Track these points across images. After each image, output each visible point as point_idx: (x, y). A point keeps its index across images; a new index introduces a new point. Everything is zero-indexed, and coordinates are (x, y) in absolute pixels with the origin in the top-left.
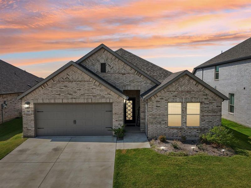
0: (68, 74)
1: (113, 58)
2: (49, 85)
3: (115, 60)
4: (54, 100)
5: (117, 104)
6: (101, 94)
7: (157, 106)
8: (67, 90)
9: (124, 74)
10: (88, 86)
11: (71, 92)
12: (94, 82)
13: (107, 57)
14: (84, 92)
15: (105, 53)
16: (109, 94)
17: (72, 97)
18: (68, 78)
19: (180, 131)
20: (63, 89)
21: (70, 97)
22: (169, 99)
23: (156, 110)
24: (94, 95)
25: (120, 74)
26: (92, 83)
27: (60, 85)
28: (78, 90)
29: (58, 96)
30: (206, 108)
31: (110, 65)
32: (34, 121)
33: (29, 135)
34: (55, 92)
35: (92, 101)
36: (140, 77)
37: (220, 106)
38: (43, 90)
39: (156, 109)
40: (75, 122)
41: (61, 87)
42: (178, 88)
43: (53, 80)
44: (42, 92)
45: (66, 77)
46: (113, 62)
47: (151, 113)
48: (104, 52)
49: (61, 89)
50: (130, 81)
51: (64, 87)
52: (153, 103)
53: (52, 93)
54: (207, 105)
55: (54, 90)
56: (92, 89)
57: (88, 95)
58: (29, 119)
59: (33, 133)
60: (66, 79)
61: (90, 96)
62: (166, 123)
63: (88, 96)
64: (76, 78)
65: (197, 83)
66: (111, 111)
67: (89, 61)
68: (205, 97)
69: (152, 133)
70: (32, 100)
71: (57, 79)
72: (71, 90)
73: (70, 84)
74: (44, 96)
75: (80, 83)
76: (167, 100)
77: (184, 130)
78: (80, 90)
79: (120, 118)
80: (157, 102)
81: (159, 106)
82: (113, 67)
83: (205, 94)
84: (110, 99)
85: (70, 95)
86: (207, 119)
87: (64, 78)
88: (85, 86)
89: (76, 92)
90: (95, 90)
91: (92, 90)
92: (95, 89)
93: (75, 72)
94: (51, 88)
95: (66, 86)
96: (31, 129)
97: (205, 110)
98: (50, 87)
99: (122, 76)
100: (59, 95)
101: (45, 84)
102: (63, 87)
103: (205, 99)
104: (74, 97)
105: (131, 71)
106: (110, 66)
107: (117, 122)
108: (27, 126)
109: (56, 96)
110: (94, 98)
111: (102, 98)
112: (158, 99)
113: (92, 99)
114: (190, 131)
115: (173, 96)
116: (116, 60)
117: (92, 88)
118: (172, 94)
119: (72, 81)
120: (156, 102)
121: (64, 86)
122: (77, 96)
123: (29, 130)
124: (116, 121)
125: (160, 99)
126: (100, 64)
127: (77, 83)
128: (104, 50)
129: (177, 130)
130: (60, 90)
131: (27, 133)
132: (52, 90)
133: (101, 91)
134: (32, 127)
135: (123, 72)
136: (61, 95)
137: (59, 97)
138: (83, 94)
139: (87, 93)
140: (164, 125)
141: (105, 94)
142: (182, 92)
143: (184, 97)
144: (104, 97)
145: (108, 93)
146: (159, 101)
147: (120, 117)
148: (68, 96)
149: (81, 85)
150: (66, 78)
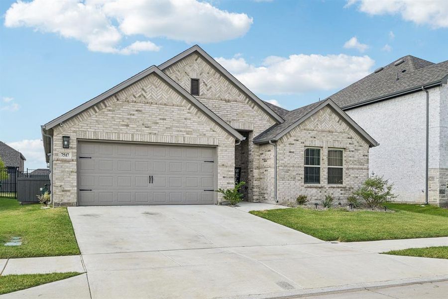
0: (143, 89)
1: (211, 72)
2: (107, 105)
3: (214, 75)
4: (116, 134)
5: (226, 148)
6: (201, 130)
7: (290, 152)
8: (141, 118)
9: (229, 101)
10: (178, 114)
11: (149, 123)
12: (188, 108)
13: (201, 69)
14: (171, 124)
15: (197, 61)
16: (213, 131)
17: (150, 132)
18: (145, 97)
19: (320, 192)
20: (133, 115)
21: (147, 131)
22: (305, 140)
23: (289, 158)
24: (187, 130)
25: (221, 100)
26: (185, 108)
27: (129, 108)
28: (160, 119)
29: (125, 127)
30: (350, 157)
31: (206, 82)
32: (76, 174)
33: (65, 201)
34: (119, 120)
35: (184, 140)
36: (253, 108)
37: (367, 156)
38: (97, 114)
39: (289, 156)
40: (151, 179)
41: (132, 112)
42: (317, 124)
43: (116, 97)
44: (94, 118)
45: (140, 94)
46: (211, 79)
47: (283, 162)
48: (196, 60)
49: (131, 115)
50: (237, 114)
51: (137, 112)
52: (285, 146)
53: (113, 122)
54: (352, 153)
55: (117, 116)
56: (185, 119)
57: (178, 129)
58: (67, 170)
59: (73, 198)
60: (140, 99)
61: (181, 131)
62: (302, 178)
63: (178, 131)
64: (158, 98)
65: (340, 119)
66: (213, 162)
67: (172, 72)
68: (350, 141)
69: (284, 194)
70: (73, 132)
71: (123, 96)
72: (148, 118)
73: (147, 108)
74: (99, 126)
75: (164, 106)
76: (304, 143)
77: (325, 190)
78: (165, 119)
79: (229, 173)
80: (291, 146)
81: (293, 152)
82: (211, 87)
83: (350, 137)
84: (214, 139)
85: (146, 127)
86: (353, 173)
87: (137, 96)
88: (173, 114)
89: (157, 123)
90: (189, 121)
91: (185, 121)
92: (190, 119)
93: (156, 88)
94: (111, 113)
95: (140, 111)
96: (71, 189)
97: (350, 160)
98: (110, 110)
99: (225, 103)
100: (127, 126)
101: (102, 104)
102: (134, 113)
103: (350, 144)
104: (155, 132)
105: (238, 96)
106: (206, 85)
107: (225, 179)
108: (63, 184)
109: (120, 127)
110: (187, 136)
111: (201, 136)
112: (291, 140)
113: (184, 138)
114: (332, 192)
115: (311, 137)
116: (216, 76)
117: (185, 117)
118: (309, 133)
119: (152, 103)
120: (289, 146)
121: (137, 111)
122: (159, 130)
123: (66, 191)
124: (224, 177)
125: (295, 140)
126: (190, 79)
127: (160, 106)
128: (196, 56)
129: (316, 190)
130: (129, 117)
131: (63, 198)
132: (114, 115)
133: (199, 123)
134: (73, 187)
135: (227, 97)
136: (131, 126)
137: (126, 130)
138: (169, 128)
139: (177, 127)
140: (300, 182)
141: (207, 131)
142: (323, 131)
143: (324, 139)
144: (205, 135)
145: (211, 129)
146: (293, 144)
147: (229, 171)
148: (143, 129)
149: (167, 111)
150: (140, 96)
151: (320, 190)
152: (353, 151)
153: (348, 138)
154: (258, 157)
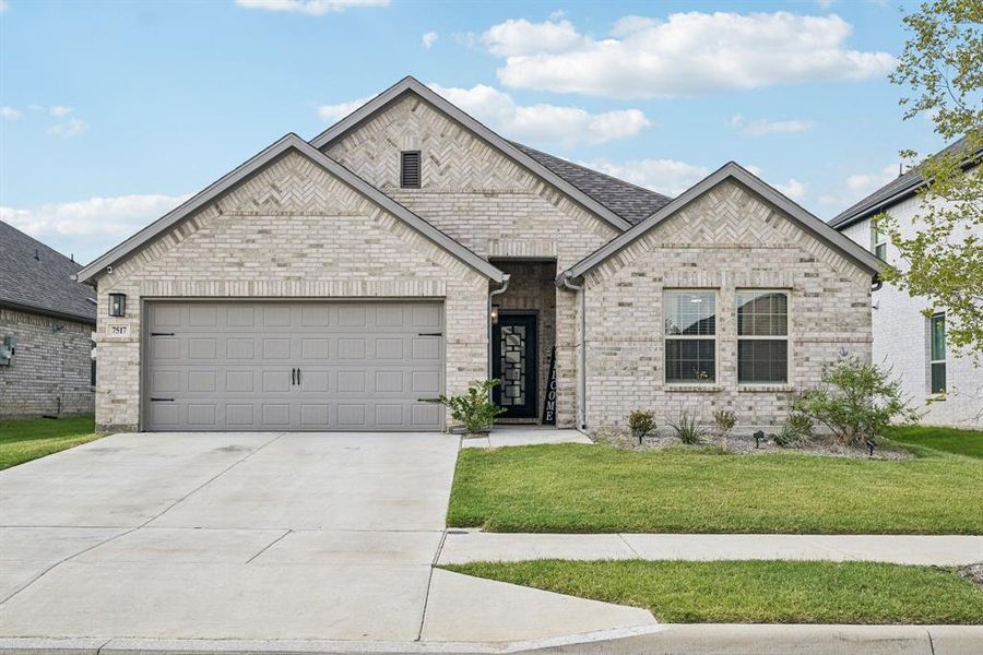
0: (274, 186)
1: (449, 134)
2: (200, 225)
3: (457, 138)
4: (217, 283)
5: (464, 303)
6: (402, 265)
7: (621, 304)
8: (270, 246)
9: (493, 194)
10: (350, 232)
11: (287, 255)
12: (373, 217)
13: (424, 128)
14: (335, 256)
15: (417, 112)
16: (434, 264)
17: (288, 274)
18: (277, 202)
19: (713, 403)
20: (253, 241)
21: (282, 272)
22: (665, 273)
23: (618, 319)
24: (372, 265)
25: (475, 192)
26: (366, 218)
27: (244, 227)
28: (311, 246)
29: (236, 269)
30: (809, 310)
31: (437, 157)
32: (138, 367)
33: (117, 421)
34: (223, 255)
35: (364, 289)
36: (556, 204)
37: (864, 305)
38: (180, 245)
39: (618, 313)
40: (296, 375)
41: (249, 237)
42: (702, 231)
43: (217, 207)
44: (173, 253)
45: (267, 196)
46: (449, 148)
47: (600, 329)
48: (413, 110)
49: (248, 241)
50: (514, 222)
51: (260, 236)
52: (606, 289)
53: (212, 260)
54: (816, 299)
55: (219, 245)
56: (367, 242)
57: (351, 265)
58: (120, 359)
59: (131, 416)
60: (267, 207)
61: (357, 270)
62: (655, 369)
63: (351, 270)
64: (306, 201)
65: (773, 212)
66: (440, 335)
67: (357, 143)
68: (807, 268)
69: (603, 408)
70: (134, 285)
71: (230, 204)
72: (285, 246)
73: (282, 225)
74: (183, 269)
75: (320, 218)
76: (660, 280)
77: (728, 398)
78: (321, 246)
79: (475, 360)
80: (623, 288)
81: (630, 305)
82: (448, 167)
83: (807, 257)
84: (435, 282)
85: (279, 265)
86: (817, 354)
87: (261, 201)
88: (340, 232)
89: (304, 255)
90: (377, 246)
91: (367, 246)
92: (378, 242)
93: (302, 180)
94: (208, 240)
95: (267, 232)
96: (128, 396)
97: (809, 319)
98: (205, 236)
99: (486, 199)
100: (241, 265)
101: (189, 224)
102: (254, 237)
103: (807, 275)
104: (297, 275)
105: (518, 180)
106: (437, 162)
107: (463, 373)
108: (113, 387)
109: (226, 269)
110: (372, 278)
111: (404, 278)
112: (624, 274)
113: (364, 283)
114: (752, 404)
115: (684, 264)
116: (460, 140)
117: (366, 237)
118: (678, 254)
119: (292, 214)
120: (618, 289)
121: (260, 232)
122: (307, 270)
123: (119, 401)
124: (460, 369)
125: (633, 274)
126: (399, 154)
127: (310, 218)
128: (414, 102)
129: (701, 398)
130: (244, 246)
131: (112, 416)
132: (212, 245)
133: (400, 250)
134: (130, 392)
135: (488, 185)
136: (247, 265)
137: (238, 274)
138: (330, 264)
139: (348, 260)
140: (651, 378)
141: (418, 265)
142: (718, 248)
143: (724, 268)
144: (413, 274)
145: (428, 260)
146: (630, 285)
147: (474, 355)
148: (272, 269)
149: (325, 227)
150: (267, 201)
151: (712, 398)
152: (817, 295)
153: (802, 260)
154: (570, 321)
